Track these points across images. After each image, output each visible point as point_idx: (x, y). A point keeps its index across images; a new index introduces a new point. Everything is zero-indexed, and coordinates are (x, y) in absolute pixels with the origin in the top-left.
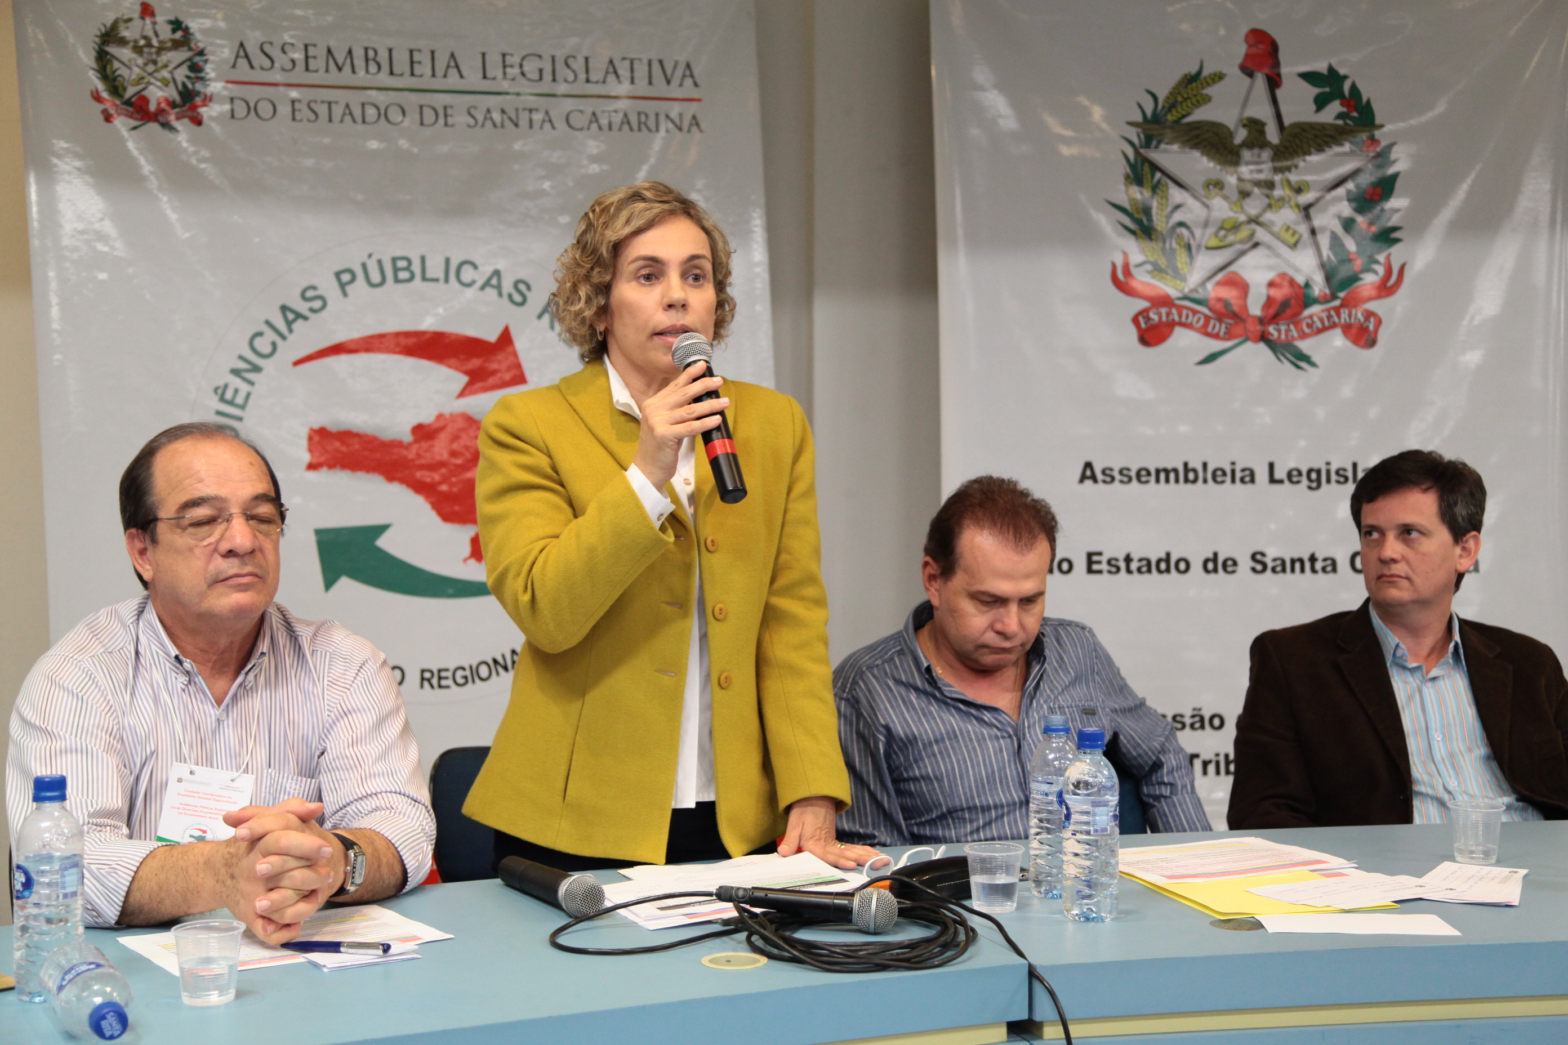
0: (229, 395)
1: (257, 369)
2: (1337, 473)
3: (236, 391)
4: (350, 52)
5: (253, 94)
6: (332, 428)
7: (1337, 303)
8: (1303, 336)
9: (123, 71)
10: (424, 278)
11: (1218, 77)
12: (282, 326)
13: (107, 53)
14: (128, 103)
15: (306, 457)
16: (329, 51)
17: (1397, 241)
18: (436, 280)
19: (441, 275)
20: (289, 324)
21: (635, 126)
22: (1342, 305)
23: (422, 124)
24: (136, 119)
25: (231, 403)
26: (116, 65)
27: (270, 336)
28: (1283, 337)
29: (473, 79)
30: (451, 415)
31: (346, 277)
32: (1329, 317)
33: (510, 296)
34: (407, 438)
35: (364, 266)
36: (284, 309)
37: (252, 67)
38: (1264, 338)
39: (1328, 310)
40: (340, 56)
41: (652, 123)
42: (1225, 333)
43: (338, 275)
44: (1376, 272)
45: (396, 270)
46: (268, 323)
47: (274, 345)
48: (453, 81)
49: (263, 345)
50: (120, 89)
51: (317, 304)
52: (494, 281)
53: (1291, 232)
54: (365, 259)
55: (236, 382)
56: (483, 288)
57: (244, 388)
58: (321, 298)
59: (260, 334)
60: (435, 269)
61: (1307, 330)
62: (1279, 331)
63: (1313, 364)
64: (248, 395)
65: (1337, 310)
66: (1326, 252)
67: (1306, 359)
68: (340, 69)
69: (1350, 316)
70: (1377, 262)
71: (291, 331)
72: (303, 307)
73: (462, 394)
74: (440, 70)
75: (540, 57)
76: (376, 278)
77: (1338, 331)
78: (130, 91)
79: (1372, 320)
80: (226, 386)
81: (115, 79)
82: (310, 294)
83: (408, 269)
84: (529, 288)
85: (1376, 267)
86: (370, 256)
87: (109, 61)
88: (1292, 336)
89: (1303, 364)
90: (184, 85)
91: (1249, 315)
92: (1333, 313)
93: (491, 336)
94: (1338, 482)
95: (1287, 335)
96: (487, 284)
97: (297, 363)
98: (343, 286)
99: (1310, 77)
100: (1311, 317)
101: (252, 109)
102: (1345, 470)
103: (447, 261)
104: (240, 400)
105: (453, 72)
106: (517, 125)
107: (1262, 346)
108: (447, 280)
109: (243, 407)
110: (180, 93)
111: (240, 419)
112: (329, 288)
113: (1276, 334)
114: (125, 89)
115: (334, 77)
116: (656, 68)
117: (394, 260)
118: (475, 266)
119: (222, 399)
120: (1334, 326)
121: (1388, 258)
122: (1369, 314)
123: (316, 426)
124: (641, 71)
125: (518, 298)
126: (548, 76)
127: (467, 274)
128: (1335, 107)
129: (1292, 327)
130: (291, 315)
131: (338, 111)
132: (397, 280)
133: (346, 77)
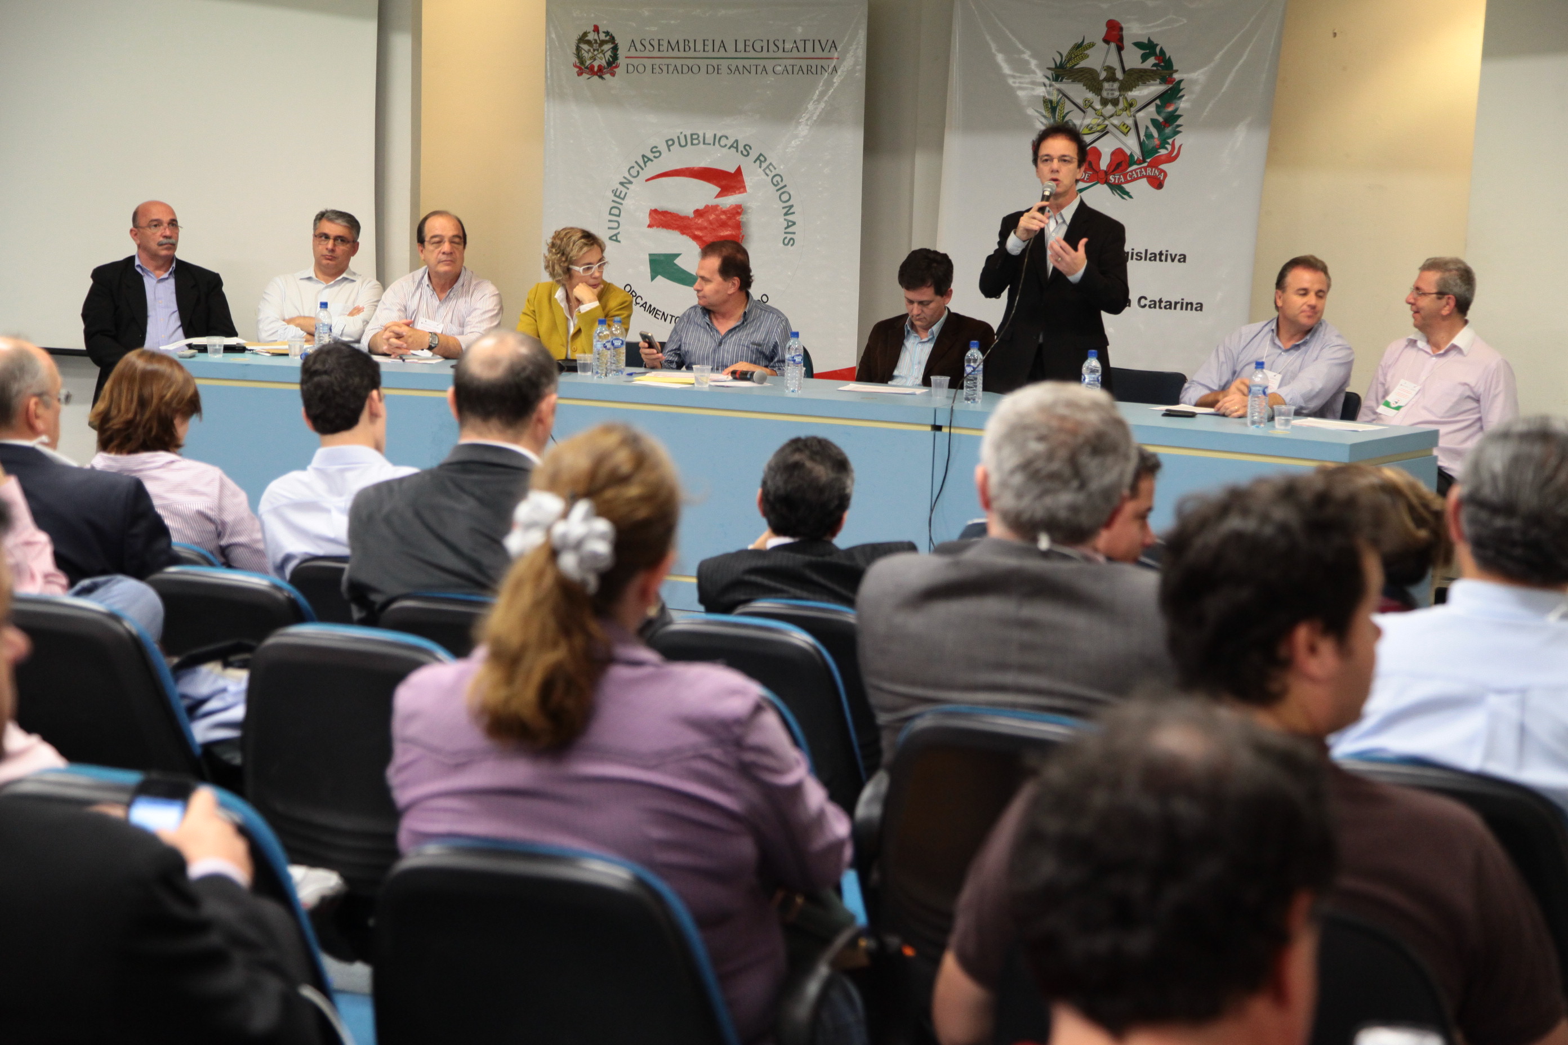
0: (618, 194)
1: (630, 182)
2: (1137, 254)
3: (621, 192)
4: (678, 42)
5: (635, 62)
6: (660, 210)
7: (1145, 165)
8: (1128, 182)
9: (586, 55)
10: (704, 143)
11: (1092, 45)
12: (642, 164)
13: (580, 47)
14: (587, 68)
15: (648, 222)
16: (669, 42)
17: (1179, 132)
18: (710, 144)
19: (712, 142)
20: (645, 163)
21: (805, 72)
22: (1148, 166)
23: (707, 73)
24: (590, 75)
25: (619, 197)
26: (583, 52)
27: (637, 168)
28: (1117, 182)
29: (731, 53)
30: (712, 206)
31: (670, 143)
32: (1141, 172)
33: (742, 152)
34: (692, 215)
35: (678, 137)
36: (643, 156)
37: (636, 50)
38: (1106, 182)
39: (1141, 168)
40: (673, 43)
41: (814, 70)
42: (1087, 179)
43: (667, 141)
44: (1166, 149)
45: (692, 139)
46: (636, 162)
47: (638, 172)
48: (722, 53)
49: (634, 172)
50: (584, 62)
51: (657, 154)
52: (735, 145)
53: (1126, 126)
54: (679, 134)
55: (621, 188)
56: (729, 148)
57: (624, 190)
58: (659, 152)
59: (633, 167)
60: (709, 138)
61: (1129, 179)
62: (1115, 179)
63: (1131, 197)
64: (626, 193)
65: (1145, 168)
66: (1142, 137)
67: (1127, 194)
68: (673, 50)
69: (1151, 171)
70: (1168, 143)
71: (645, 166)
72: (651, 156)
73: (718, 196)
74: (716, 49)
75: (762, 41)
76: (683, 143)
77: (1145, 180)
78: (588, 63)
79: (1163, 174)
80: (617, 189)
81: (582, 58)
82: (654, 150)
83: (697, 139)
84: (751, 148)
85: (1167, 146)
86: (681, 133)
87: (581, 50)
88: (1121, 181)
89: (1125, 197)
90: (609, 59)
91: (1100, 170)
92: (1143, 170)
93: (732, 170)
94: (1137, 259)
95: (1118, 181)
96: (732, 146)
97: (647, 180)
98: (669, 146)
99: (1138, 45)
100: (1131, 171)
101: (636, 68)
102: (1141, 253)
103: (715, 135)
104: (622, 196)
105: (722, 49)
106: (750, 73)
107: (1105, 186)
108: (714, 144)
109: (623, 199)
110: (607, 63)
111: (621, 204)
112: (663, 147)
113: (1113, 180)
114: (586, 62)
115: (671, 53)
116: (817, 44)
117: (692, 135)
118: (727, 138)
119: (615, 195)
120: (1143, 177)
121: (1173, 142)
122: (1162, 171)
123: (653, 209)
124: (809, 45)
125: (745, 153)
126: (765, 49)
127: (723, 142)
128: (1152, 61)
129: (1122, 176)
130: (646, 159)
131: (671, 68)
132: (692, 144)
133: (676, 53)
